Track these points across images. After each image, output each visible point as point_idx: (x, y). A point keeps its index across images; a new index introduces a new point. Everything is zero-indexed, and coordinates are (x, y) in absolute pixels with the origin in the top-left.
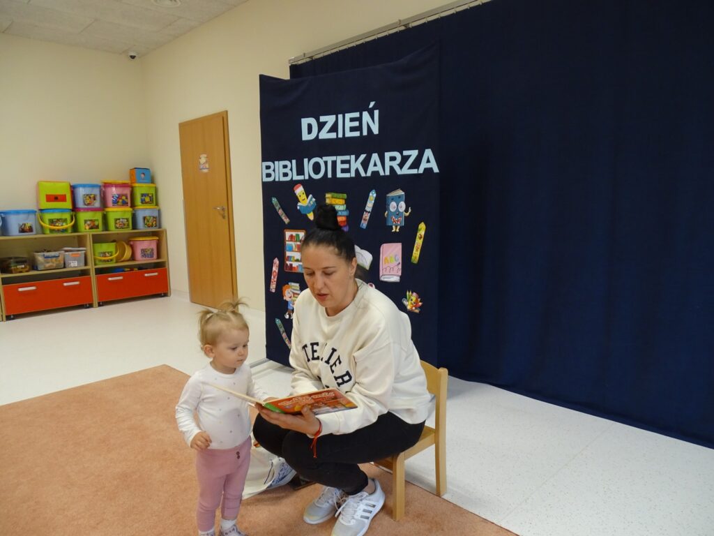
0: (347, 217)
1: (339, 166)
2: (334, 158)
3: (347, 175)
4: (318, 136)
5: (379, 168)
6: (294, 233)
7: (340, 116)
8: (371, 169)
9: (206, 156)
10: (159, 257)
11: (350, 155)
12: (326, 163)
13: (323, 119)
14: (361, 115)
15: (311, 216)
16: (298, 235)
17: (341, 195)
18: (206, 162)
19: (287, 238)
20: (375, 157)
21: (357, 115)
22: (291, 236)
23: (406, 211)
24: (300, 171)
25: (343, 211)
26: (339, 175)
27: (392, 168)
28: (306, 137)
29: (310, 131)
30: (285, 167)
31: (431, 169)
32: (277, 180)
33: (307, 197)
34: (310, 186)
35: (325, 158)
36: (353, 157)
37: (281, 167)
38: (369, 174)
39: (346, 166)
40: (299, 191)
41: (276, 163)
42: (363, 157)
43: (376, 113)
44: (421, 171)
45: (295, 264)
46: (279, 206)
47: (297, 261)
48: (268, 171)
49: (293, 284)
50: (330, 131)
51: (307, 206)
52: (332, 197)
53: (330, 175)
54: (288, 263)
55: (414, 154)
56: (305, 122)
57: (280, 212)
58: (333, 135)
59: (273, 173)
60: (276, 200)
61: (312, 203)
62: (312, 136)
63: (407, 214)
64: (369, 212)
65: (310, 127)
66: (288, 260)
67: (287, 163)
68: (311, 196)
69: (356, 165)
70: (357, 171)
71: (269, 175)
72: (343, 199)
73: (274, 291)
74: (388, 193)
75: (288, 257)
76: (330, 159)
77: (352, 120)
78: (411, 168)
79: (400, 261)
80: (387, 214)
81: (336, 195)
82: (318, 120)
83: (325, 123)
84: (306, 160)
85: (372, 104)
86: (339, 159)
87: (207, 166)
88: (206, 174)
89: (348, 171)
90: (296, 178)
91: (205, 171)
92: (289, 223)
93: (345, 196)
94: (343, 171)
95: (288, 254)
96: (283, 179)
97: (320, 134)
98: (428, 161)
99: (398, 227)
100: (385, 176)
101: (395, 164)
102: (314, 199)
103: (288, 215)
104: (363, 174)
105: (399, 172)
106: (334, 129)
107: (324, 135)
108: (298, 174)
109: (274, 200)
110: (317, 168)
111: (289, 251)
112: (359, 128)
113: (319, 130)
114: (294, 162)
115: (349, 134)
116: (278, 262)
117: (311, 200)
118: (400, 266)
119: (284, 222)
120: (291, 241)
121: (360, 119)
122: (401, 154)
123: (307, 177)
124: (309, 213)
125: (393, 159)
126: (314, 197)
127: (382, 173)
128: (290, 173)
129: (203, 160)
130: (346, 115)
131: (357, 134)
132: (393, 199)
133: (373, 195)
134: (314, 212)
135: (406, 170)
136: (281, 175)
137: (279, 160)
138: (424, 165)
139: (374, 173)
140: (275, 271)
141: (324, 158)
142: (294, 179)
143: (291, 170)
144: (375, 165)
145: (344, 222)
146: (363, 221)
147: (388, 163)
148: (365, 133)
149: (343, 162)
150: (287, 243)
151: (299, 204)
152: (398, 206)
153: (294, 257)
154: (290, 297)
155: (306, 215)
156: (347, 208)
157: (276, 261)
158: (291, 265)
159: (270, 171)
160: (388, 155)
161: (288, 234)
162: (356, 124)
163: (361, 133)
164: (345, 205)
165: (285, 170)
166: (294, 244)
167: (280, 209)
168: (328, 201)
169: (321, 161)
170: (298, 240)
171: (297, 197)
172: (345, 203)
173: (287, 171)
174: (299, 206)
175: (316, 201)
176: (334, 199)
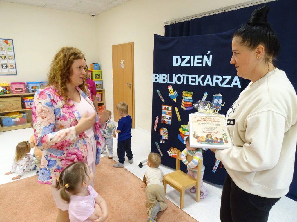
0: (193, 103)
1: (190, 79)
2: (188, 75)
3: (194, 84)
5: (210, 82)
6: (167, 107)
7: (192, 57)
8: (206, 82)
9: (123, 61)
10: (101, 100)
12: (184, 77)
13: (183, 57)
14: (203, 57)
15: (175, 100)
16: (168, 108)
17: (190, 93)
18: (123, 63)
19: (163, 108)
20: (208, 77)
21: (201, 56)
22: (165, 108)
23: (222, 104)
24: (171, 79)
25: (191, 100)
26: (190, 83)
27: (216, 83)
28: (175, 64)
29: (177, 62)
30: (164, 77)
31: (237, 86)
32: (160, 82)
33: (174, 92)
34: (176, 87)
35: (184, 75)
36: (197, 76)
37: (162, 77)
38: (205, 84)
39: (194, 80)
40: (170, 88)
41: (160, 75)
42: (202, 76)
43: (211, 56)
44: (232, 86)
45: (166, 120)
46: (160, 94)
47: (167, 119)
48: (156, 78)
49: (164, 128)
50: (187, 63)
51: (174, 96)
52: (186, 93)
53: (185, 83)
54: (163, 119)
55: (229, 78)
56: (175, 58)
57: (161, 97)
58: (188, 65)
59: (158, 79)
60: (159, 91)
61: (176, 94)
62: (178, 64)
63: (223, 105)
65: (177, 60)
67: (165, 75)
68: (175, 91)
69: (199, 79)
70: (199, 82)
71: (156, 80)
73: (155, 130)
74: (214, 95)
75: (163, 116)
76: (186, 76)
77: (198, 59)
78: (226, 84)
81: (187, 92)
82: (181, 57)
83: (184, 59)
84: (174, 75)
85: (209, 52)
86: (190, 76)
87: (124, 65)
88: (123, 68)
89: (194, 82)
91: (123, 67)
92: (164, 102)
93: (192, 93)
94: (192, 82)
95: (163, 115)
96: (163, 82)
97: (182, 64)
98: (236, 82)
100: (213, 87)
101: (218, 82)
102: (177, 93)
103: (164, 99)
104: (202, 84)
105: (220, 85)
106: (189, 62)
107: (184, 64)
108: (170, 81)
109: (158, 91)
110: (179, 79)
111: (164, 114)
112: (202, 63)
113: (182, 62)
114: (168, 75)
115: (196, 65)
116: (158, 118)
117: (175, 93)
119: (162, 101)
120: (165, 110)
121: (202, 59)
122: (222, 77)
123: (174, 83)
124: (174, 99)
125: (217, 79)
127: (211, 85)
128: (166, 80)
129: (122, 62)
130: (195, 56)
131: (200, 65)
132: (216, 98)
133: (206, 95)
134: (176, 98)
135: (224, 85)
136: (162, 80)
137: (161, 74)
138: (233, 84)
139: (207, 84)
140: (156, 122)
141: (183, 75)
143: (167, 78)
144: (208, 81)
145: (191, 105)
147: (215, 81)
148: (204, 65)
149: (192, 78)
150: (163, 110)
151: (170, 94)
152: (218, 101)
153: (166, 117)
154: (163, 134)
155: (172, 100)
156: (193, 99)
157: (157, 118)
158: (164, 120)
160: (215, 77)
161: (164, 107)
162: (200, 61)
163: (202, 65)
164: (192, 98)
165: (164, 78)
166: (166, 111)
167: (160, 95)
168: (183, 94)
169: (181, 76)
170: (168, 110)
171: (169, 91)
172: (192, 97)
173: (165, 79)
174: (170, 95)
175: (178, 94)
176: (186, 94)
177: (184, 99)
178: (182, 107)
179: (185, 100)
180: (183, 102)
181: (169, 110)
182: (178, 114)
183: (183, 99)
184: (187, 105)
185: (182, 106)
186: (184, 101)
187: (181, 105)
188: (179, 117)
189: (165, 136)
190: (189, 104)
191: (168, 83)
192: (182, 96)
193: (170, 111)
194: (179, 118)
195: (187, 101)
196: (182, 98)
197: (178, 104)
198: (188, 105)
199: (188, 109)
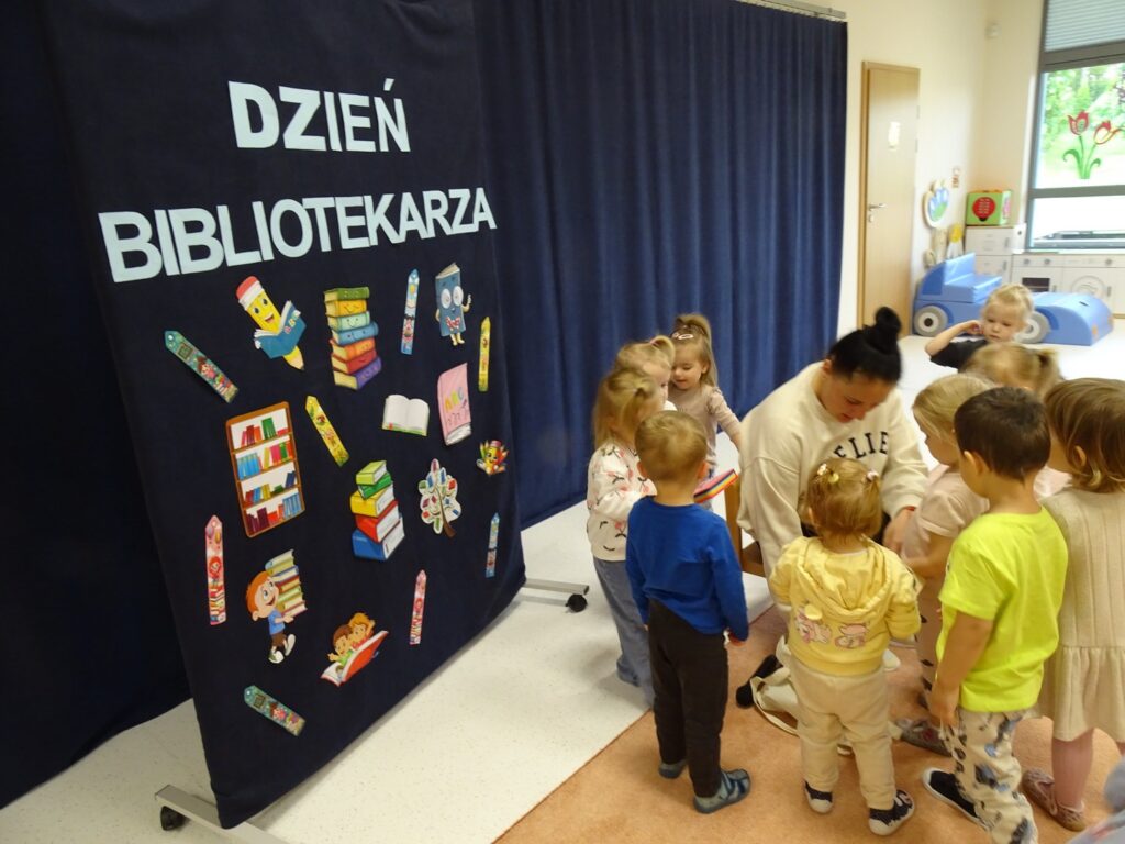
0: (376, 338)
1: (345, 222)
2: (329, 202)
3: (363, 243)
4: (281, 140)
5: (417, 224)
6: (256, 421)
7: (329, 96)
8: (405, 226)
11: (362, 194)
12: (311, 213)
13: (288, 94)
14: (371, 102)
15: (295, 359)
16: (268, 423)
17: (356, 292)
19: (237, 442)
20: (408, 201)
21: (362, 100)
22: (250, 433)
23: (464, 303)
24: (245, 239)
25: (366, 326)
26: (348, 243)
27: (436, 224)
28: (245, 138)
29: (256, 124)
30: (194, 227)
31: (487, 223)
32: (172, 270)
33: (280, 311)
34: (280, 279)
35: (309, 202)
36: (368, 199)
37: (179, 229)
38: (403, 237)
39: (357, 221)
40: (253, 296)
41: (158, 215)
42: (387, 199)
43: (398, 103)
44: (475, 226)
45: (272, 506)
46: (196, 352)
47: (279, 491)
48: (131, 245)
49: (275, 560)
50: (311, 130)
51: (281, 336)
52: (340, 300)
53: (326, 246)
54: (255, 510)
55: (464, 195)
56: (239, 94)
57: (207, 370)
58: (316, 143)
59: (150, 250)
60: (180, 338)
61: (292, 323)
62: (266, 139)
63: (467, 308)
64: (411, 318)
65: (253, 109)
66: (250, 504)
67: (199, 214)
68: (288, 305)
69: (376, 217)
70: (380, 231)
71: (135, 258)
72: (362, 299)
73: (222, 618)
74: (437, 274)
75: (250, 494)
76: (320, 204)
77: (356, 111)
78: (463, 221)
79: (466, 396)
80: (440, 316)
81: (346, 292)
82: (275, 95)
83: (293, 108)
84: (258, 207)
85: (388, 84)
86: (342, 203)
89: (363, 231)
90: (237, 259)
92: (236, 398)
93: (366, 290)
94: (353, 233)
95: (247, 486)
96: (192, 267)
97: (286, 136)
98: (481, 209)
99: (459, 335)
101: (440, 214)
102: (297, 313)
103: (232, 376)
104: (392, 238)
105: (448, 231)
106: (317, 126)
107: (296, 139)
108: (239, 248)
109: (176, 340)
110: (291, 229)
111: (249, 476)
112: (373, 134)
113: (283, 125)
114: (223, 211)
115: (354, 145)
116: (219, 528)
117: (290, 315)
118: (467, 406)
119: (220, 398)
120: (252, 444)
121: (370, 112)
122: (447, 194)
123: (269, 256)
124: (289, 351)
125: (436, 204)
126: (297, 306)
127: (422, 234)
128: (213, 245)
130: (342, 96)
131: (368, 146)
132: (444, 285)
133: (414, 282)
134: (301, 345)
135: (457, 228)
136: (185, 255)
137: (167, 207)
138: (478, 217)
139: (410, 234)
140: (212, 559)
141: (305, 200)
142: (230, 263)
143: (218, 235)
144: (410, 218)
145: (371, 351)
146: (404, 340)
147: (430, 213)
148: (383, 146)
149: (351, 211)
150: (239, 456)
151: (258, 334)
152: (452, 295)
153: (266, 487)
154: (272, 601)
155: (282, 360)
156: (373, 319)
157: (214, 526)
158: (262, 512)
159: (140, 243)
160: (427, 197)
161: (237, 430)
162: (365, 122)
163: (376, 144)
164: (368, 314)
165: (197, 239)
166: (262, 451)
167: (202, 361)
168: (330, 310)
169: (299, 209)
170: (271, 433)
171: (247, 315)
172: (368, 309)
173: (204, 238)
174: (260, 339)
175: (301, 316)
176: (343, 304)
177: (340, 332)
178: (340, 379)
179: (345, 338)
180: (337, 351)
181: (275, 436)
182: (326, 430)
183: (335, 335)
184: (356, 358)
185: (336, 375)
186: (341, 345)
187: (330, 370)
188: (333, 442)
189: (287, 606)
190: (366, 352)
191: (230, 264)
192: (325, 319)
193: (282, 433)
194: (337, 449)
195: (351, 339)
196: (328, 332)
197: (317, 374)
198: (362, 355)
199: (365, 377)
